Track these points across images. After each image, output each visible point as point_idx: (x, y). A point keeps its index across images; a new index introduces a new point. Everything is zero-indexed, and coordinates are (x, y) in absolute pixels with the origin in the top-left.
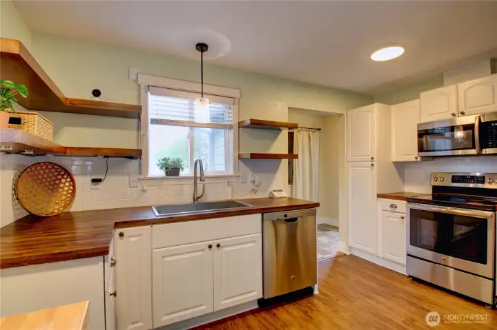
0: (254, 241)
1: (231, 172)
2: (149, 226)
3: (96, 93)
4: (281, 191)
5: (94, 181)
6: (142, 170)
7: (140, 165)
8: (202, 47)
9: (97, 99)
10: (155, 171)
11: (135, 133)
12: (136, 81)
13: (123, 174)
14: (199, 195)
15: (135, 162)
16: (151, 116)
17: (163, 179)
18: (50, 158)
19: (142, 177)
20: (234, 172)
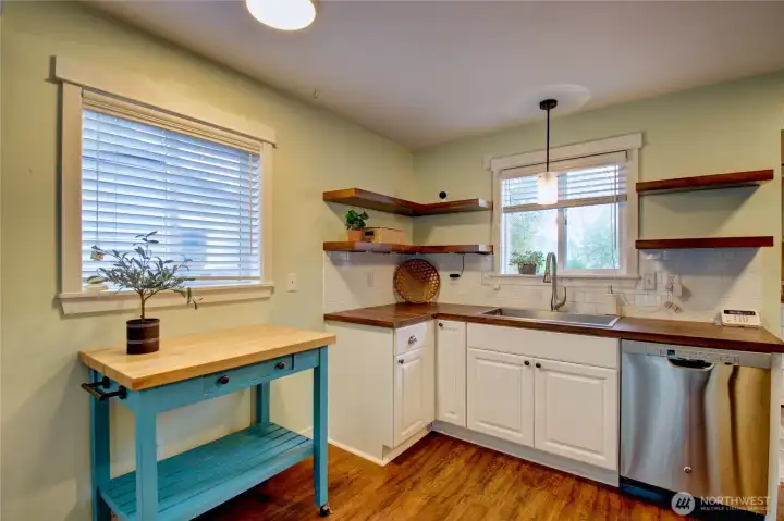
0: (603, 379)
1: (623, 273)
2: (463, 323)
3: (443, 195)
4: (752, 313)
5: (452, 276)
6: (494, 267)
7: (493, 261)
8: (548, 104)
9: (444, 201)
10: (508, 268)
11: (487, 226)
12: (489, 169)
13: (478, 270)
14: (558, 302)
15: (488, 258)
16: (504, 204)
17: (515, 277)
18: (418, 256)
19: (493, 274)
20: (629, 271)
